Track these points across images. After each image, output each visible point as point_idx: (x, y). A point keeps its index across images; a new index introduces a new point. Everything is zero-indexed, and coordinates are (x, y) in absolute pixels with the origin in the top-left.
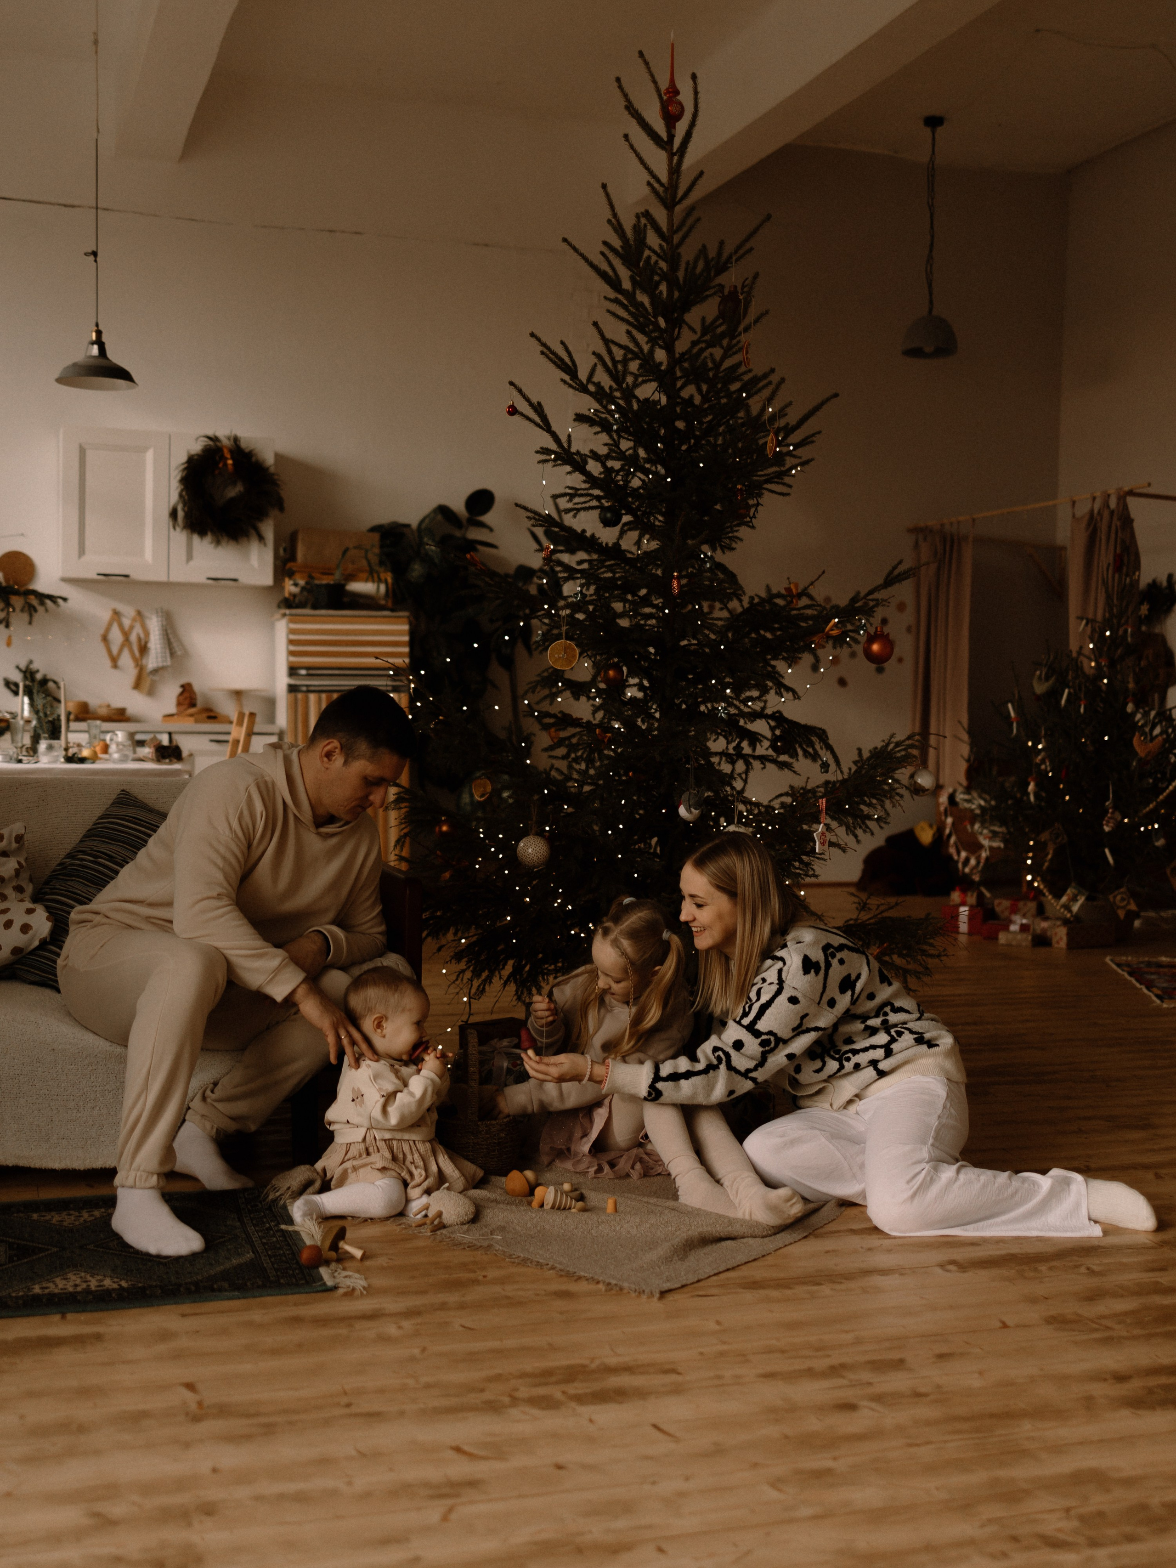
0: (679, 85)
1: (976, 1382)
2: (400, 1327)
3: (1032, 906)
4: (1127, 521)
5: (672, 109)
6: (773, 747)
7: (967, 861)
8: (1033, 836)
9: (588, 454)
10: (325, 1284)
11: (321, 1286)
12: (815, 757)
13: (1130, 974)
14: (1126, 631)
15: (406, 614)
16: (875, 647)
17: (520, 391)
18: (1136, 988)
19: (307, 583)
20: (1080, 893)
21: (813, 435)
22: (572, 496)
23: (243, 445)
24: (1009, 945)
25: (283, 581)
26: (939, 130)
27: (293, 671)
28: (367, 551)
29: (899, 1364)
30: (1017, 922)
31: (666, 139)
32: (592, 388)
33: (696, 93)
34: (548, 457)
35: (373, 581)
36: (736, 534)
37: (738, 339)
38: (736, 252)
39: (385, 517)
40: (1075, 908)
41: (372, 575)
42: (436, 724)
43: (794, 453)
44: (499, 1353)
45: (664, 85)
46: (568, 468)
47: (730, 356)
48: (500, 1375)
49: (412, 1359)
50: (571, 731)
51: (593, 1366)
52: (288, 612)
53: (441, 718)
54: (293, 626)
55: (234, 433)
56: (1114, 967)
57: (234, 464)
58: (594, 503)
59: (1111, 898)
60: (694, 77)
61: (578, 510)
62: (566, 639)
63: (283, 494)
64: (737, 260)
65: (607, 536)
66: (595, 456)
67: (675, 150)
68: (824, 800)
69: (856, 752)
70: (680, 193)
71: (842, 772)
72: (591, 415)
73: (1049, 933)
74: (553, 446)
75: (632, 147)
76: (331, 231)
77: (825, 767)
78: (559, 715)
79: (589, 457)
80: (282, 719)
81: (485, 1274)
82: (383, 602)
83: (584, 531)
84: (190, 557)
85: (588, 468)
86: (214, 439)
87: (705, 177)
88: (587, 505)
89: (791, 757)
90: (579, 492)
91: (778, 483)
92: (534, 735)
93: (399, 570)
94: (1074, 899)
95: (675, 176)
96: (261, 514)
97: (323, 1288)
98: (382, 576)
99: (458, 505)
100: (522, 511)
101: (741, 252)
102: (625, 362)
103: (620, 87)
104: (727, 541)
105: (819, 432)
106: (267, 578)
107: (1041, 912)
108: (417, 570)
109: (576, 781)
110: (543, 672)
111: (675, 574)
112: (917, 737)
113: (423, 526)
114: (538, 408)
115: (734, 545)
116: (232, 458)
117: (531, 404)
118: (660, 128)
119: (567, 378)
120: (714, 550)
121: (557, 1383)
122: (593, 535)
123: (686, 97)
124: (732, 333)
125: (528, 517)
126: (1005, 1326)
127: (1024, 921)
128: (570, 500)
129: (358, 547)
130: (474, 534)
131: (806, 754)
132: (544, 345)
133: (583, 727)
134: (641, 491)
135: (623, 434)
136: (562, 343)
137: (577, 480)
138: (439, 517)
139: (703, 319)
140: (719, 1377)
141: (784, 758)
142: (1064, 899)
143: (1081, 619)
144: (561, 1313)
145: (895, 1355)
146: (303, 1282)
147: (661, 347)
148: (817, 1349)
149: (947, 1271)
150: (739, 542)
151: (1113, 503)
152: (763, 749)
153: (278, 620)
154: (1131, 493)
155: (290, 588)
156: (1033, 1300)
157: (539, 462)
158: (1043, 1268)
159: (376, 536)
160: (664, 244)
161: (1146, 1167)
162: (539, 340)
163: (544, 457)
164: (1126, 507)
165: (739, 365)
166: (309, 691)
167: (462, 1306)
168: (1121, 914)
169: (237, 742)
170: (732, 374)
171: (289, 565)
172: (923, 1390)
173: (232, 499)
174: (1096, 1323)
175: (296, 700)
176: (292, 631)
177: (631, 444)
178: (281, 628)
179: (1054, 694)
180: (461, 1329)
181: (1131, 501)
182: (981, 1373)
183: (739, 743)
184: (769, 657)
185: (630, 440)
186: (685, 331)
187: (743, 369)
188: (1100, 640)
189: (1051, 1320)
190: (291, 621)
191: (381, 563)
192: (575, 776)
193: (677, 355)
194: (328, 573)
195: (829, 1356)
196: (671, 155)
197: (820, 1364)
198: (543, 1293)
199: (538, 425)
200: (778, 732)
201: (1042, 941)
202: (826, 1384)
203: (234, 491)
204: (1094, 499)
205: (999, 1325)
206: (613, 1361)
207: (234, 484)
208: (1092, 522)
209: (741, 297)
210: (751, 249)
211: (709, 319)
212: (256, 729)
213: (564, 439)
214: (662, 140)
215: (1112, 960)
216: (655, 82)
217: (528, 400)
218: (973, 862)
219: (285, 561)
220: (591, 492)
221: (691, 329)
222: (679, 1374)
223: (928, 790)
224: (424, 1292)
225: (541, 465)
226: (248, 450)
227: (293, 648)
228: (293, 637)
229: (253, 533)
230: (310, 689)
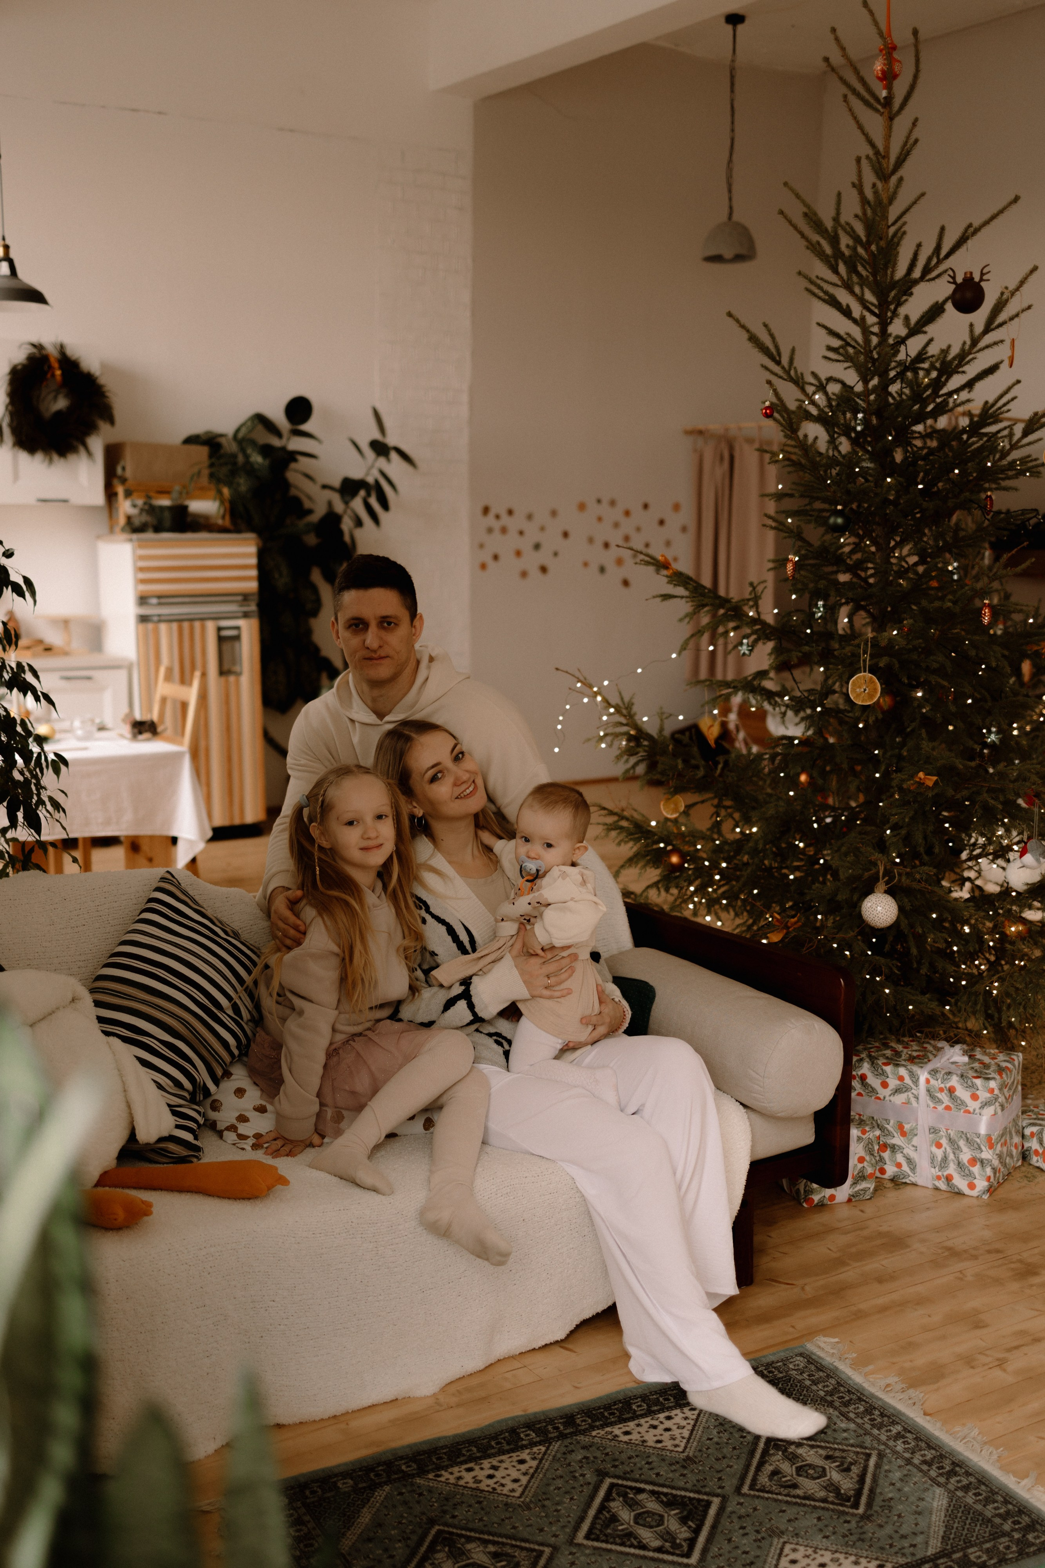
15: (252, 535)
19: (145, 503)
23: (69, 352)
25: (116, 499)
26: (740, 28)
27: (142, 600)
33: (917, 51)
35: (207, 499)
41: (205, 492)
54: (140, 552)
55: (58, 340)
57: (63, 374)
63: (113, 405)
76: (134, 110)
82: (220, 522)
84: (16, 477)
86: (39, 347)
96: (90, 428)
98: (218, 493)
99: (277, 414)
103: (837, 39)
106: (98, 498)
113: (241, 435)
116: (61, 368)
130: (296, 444)
138: (256, 426)
155: (127, 509)
166: (160, 621)
171: (127, 485)
173: (58, 414)
175: (146, 631)
176: (136, 557)
178: (126, 555)
190: (140, 547)
191: (214, 477)
194: (163, 493)
203: (61, 403)
207: (61, 395)
226: (73, 358)
227: (141, 576)
228: (142, 564)
229: (82, 449)
230: (161, 619)
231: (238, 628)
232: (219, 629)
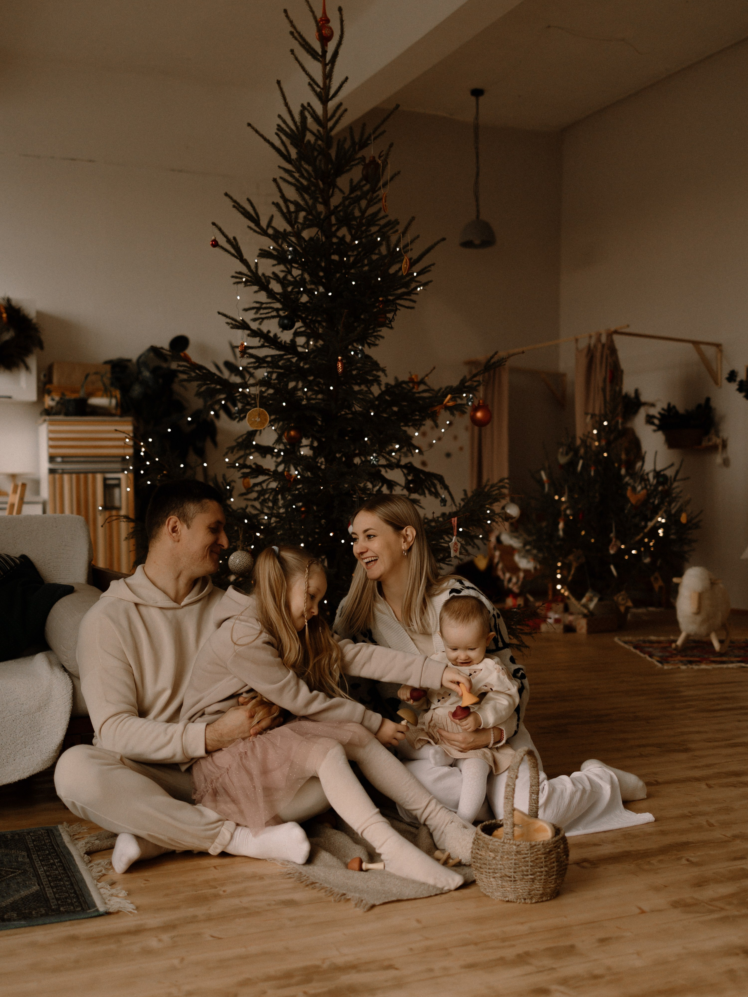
0: (329, 16)
1: (638, 963)
2: (160, 940)
3: (561, 606)
4: (613, 351)
5: (325, 32)
6: (407, 487)
7: (510, 580)
8: (561, 558)
9: (271, 276)
10: (97, 910)
11: (94, 911)
12: (436, 495)
13: (635, 647)
14: (617, 422)
15: (130, 419)
16: (479, 415)
17: (220, 229)
18: (640, 657)
19: (61, 399)
20: (595, 596)
21: (430, 266)
22: (258, 309)
23: (14, 303)
24: (548, 632)
25: (43, 397)
26: (481, 99)
27: (52, 459)
28: (102, 377)
29: (571, 950)
30: (553, 616)
31: (320, 54)
32: (270, 231)
33: (342, 21)
34: (240, 280)
35: (107, 396)
36: (379, 333)
37: (377, 193)
38: (374, 132)
39: (115, 354)
40: (592, 606)
41: (106, 393)
42: (161, 476)
43: (417, 279)
44: (244, 958)
45: (319, 15)
46: (256, 288)
47: (372, 206)
48: (249, 979)
49: (174, 969)
50: (261, 478)
51: (325, 966)
52: (47, 418)
53: (165, 472)
54: (53, 428)
55: (7, 296)
56: (622, 644)
57: (8, 316)
58: (274, 313)
59: (615, 598)
60: (340, 9)
61: (263, 319)
62: (260, 407)
63: (43, 337)
64: (375, 139)
65: (286, 336)
66: (276, 277)
67: (327, 62)
68: (456, 519)
69: (463, 493)
70: (332, 92)
71: (455, 505)
72: (271, 251)
73: (574, 624)
74: (244, 270)
75: (296, 59)
76: (73, 159)
77: (444, 501)
78: (254, 466)
79: (272, 278)
80: (45, 492)
81: (223, 889)
82: (114, 411)
83: (269, 332)
85: (271, 286)
87: (349, 81)
88: (269, 315)
89: (420, 494)
90: (264, 306)
91: (406, 299)
92: (235, 482)
93: (125, 390)
94: (591, 600)
95: (328, 81)
96: (27, 352)
97: (96, 914)
98: (114, 393)
99: (165, 346)
100: (224, 318)
101: (377, 133)
102: (297, 212)
103: (287, 16)
104: (373, 339)
105: (433, 264)
106: (32, 396)
107: (566, 609)
108: (137, 390)
109: (266, 515)
110: (239, 438)
111: (340, 358)
112: (506, 481)
113: (141, 360)
114: (234, 243)
115: (377, 342)
116: (6, 312)
117: (229, 241)
118: (317, 46)
119: (252, 225)
120: (363, 346)
121: (298, 984)
122: (275, 335)
123: (335, 24)
124: (374, 190)
125: (227, 323)
126: (643, 912)
127: (557, 616)
128: (256, 313)
129: (96, 373)
130: (176, 366)
131: (431, 493)
132: (235, 201)
133: (268, 475)
134: (308, 304)
135: (294, 265)
136: (248, 200)
137: (263, 297)
138: (152, 354)
139: (351, 181)
140: (431, 970)
141: (414, 496)
142: (584, 600)
143: (586, 414)
144: (291, 919)
145: (567, 942)
146: (79, 909)
147: (320, 203)
148: (504, 940)
149: (583, 867)
150: (381, 339)
151: (604, 339)
152: (398, 491)
153: (41, 424)
154: (616, 332)
155: (49, 402)
156: (657, 889)
157: (234, 283)
158: (654, 861)
159: (108, 367)
160: (321, 129)
161: (697, 779)
162: (231, 198)
163: (238, 280)
164: (612, 341)
165: (379, 211)
167: (209, 919)
168: (622, 609)
169: (12, 505)
170: (373, 220)
171: (48, 386)
172: (597, 972)
173: (7, 342)
174: (711, 905)
175: (54, 479)
176: (50, 432)
177: (299, 272)
178: (44, 430)
179: (572, 464)
180: (211, 939)
181: (616, 337)
182: (638, 954)
183: (381, 488)
184: (402, 424)
185: (299, 269)
186: (337, 191)
187: (382, 214)
188: (601, 428)
189: (675, 905)
190: (51, 425)
191: (112, 384)
192: (266, 511)
193: (332, 208)
194: (74, 391)
195: (514, 946)
196: (325, 65)
197: (509, 953)
198: (274, 903)
199: (233, 255)
200: (410, 478)
201: (569, 629)
202: (518, 971)
203: (8, 336)
204: (590, 337)
205: (638, 911)
206: (340, 961)
207: (8, 330)
208: (590, 353)
209: (380, 162)
210: (384, 132)
211: (355, 181)
212: (26, 499)
213: (253, 267)
214: (318, 54)
215: (620, 639)
216: (313, 12)
217: (226, 236)
218: (514, 580)
219: (45, 384)
220: (272, 305)
221: (341, 190)
222: (397, 969)
223: (515, 518)
224: (177, 908)
225: (235, 285)
226: (17, 307)
227: (52, 443)
228: (52, 436)
229: (22, 365)
230: (64, 472)
231: (119, 479)
232: (105, 479)
